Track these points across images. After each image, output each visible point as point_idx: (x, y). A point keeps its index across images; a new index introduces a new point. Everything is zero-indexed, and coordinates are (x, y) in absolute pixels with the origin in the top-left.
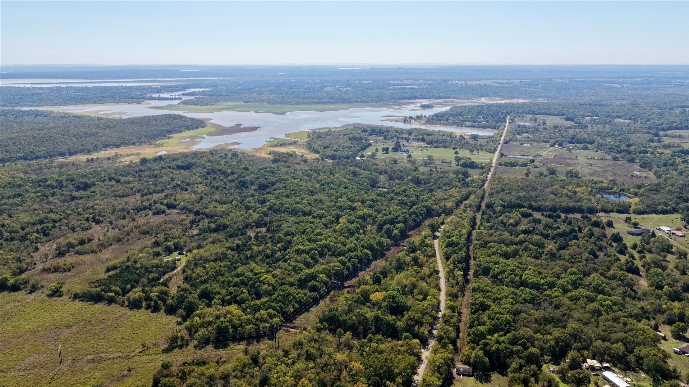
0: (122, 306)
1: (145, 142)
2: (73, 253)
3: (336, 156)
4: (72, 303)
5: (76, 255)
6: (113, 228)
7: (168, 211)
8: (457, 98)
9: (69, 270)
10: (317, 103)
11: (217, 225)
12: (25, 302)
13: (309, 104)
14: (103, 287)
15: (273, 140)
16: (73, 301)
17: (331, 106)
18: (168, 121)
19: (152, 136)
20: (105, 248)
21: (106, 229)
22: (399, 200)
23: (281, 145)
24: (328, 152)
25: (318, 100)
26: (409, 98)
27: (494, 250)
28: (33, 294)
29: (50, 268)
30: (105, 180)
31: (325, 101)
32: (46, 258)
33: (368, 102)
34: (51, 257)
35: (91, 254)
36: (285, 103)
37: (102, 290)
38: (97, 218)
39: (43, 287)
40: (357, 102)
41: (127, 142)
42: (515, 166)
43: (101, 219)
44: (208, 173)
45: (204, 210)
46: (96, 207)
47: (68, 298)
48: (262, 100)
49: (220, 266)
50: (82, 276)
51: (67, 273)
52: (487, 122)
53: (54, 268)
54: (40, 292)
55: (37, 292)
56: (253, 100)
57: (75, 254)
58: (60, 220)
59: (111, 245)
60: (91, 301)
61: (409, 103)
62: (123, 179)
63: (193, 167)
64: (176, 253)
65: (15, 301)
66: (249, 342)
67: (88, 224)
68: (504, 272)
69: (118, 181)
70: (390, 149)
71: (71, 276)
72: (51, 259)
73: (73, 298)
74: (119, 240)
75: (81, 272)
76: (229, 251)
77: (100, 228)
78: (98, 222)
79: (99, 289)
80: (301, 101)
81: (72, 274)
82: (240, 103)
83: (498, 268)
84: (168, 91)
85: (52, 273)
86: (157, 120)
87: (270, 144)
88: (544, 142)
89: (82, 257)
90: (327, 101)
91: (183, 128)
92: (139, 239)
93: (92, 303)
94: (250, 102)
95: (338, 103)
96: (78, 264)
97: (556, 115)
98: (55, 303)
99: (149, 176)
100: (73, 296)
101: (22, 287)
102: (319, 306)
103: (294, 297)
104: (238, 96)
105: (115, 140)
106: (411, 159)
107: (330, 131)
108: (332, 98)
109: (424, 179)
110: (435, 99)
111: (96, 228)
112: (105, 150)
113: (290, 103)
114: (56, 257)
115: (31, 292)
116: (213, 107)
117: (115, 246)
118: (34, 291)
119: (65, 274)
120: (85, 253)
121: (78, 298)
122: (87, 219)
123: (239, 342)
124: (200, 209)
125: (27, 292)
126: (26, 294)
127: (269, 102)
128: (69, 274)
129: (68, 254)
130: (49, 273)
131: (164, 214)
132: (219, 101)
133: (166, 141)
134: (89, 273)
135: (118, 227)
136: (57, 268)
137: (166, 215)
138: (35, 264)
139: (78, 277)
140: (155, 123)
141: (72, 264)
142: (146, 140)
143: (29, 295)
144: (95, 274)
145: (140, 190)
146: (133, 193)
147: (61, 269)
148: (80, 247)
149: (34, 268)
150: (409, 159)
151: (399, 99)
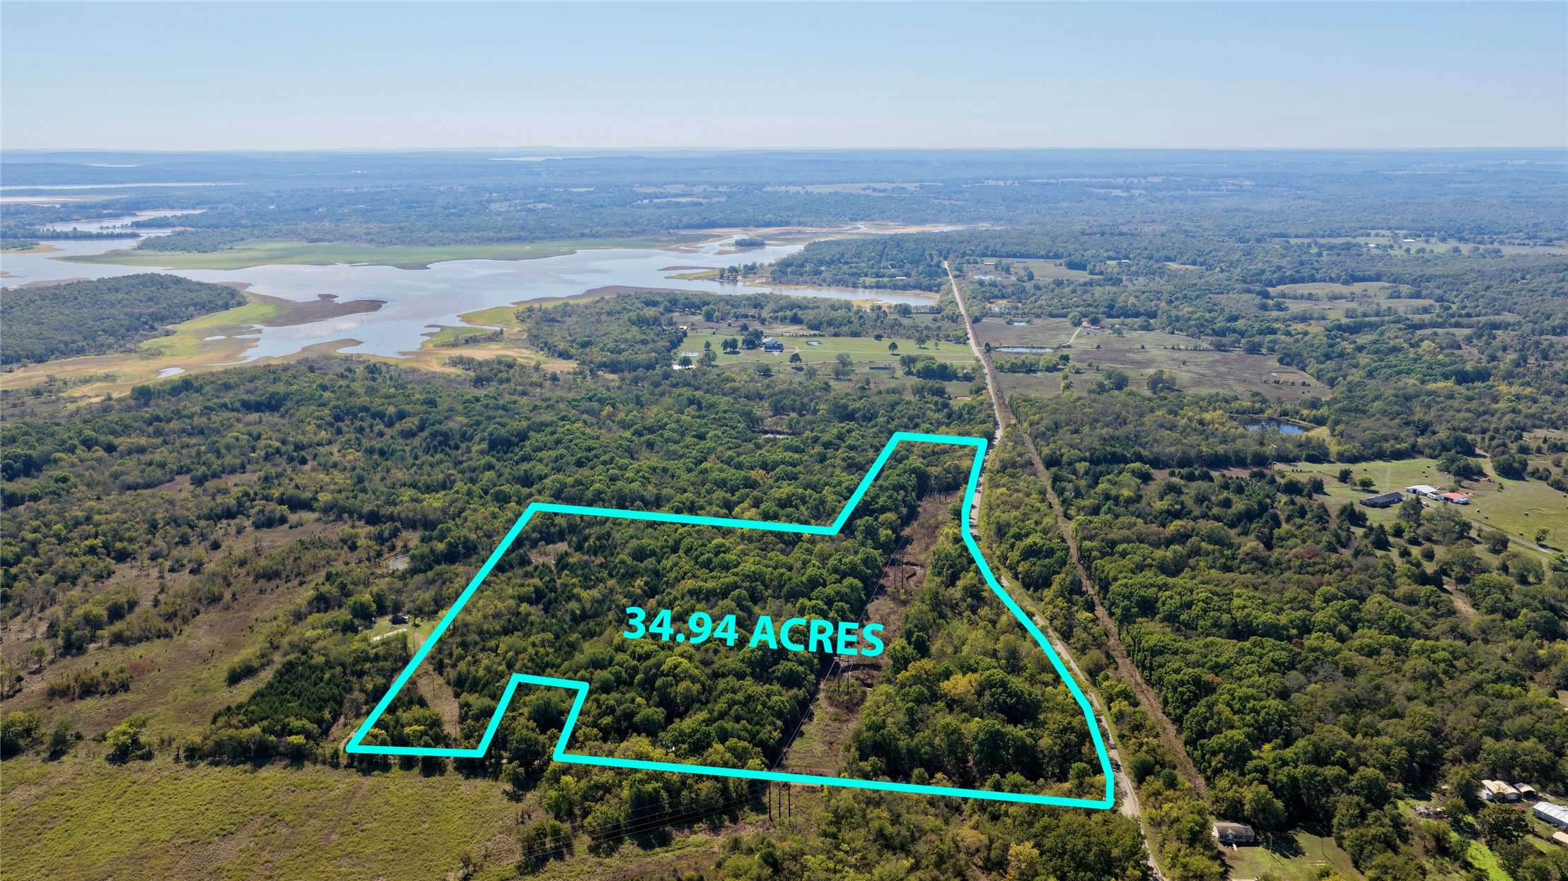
0: (336, 766)
1: (110, 346)
2: (106, 642)
3: (620, 363)
4: (190, 772)
5: (118, 648)
6: (172, 570)
7: (293, 518)
8: (805, 224)
9: (125, 687)
10: (490, 241)
11: (450, 544)
12: (54, 782)
13: (471, 242)
14: (265, 723)
15: (438, 330)
16: (191, 766)
17: (528, 247)
18: (147, 291)
19: (122, 331)
20: (185, 621)
21: (155, 573)
22: (844, 460)
23: (467, 342)
24: (596, 355)
25: (491, 234)
26: (699, 227)
27: (1137, 558)
28: (64, 758)
29: (68, 687)
30: (75, 447)
31: (508, 235)
32: (40, 661)
34: (50, 657)
35: (158, 642)
36: (413, 242)
37: (264, 731)
38: (119, 545)
39: (79, 737)
40: (583, 235)
41: (62, 346)
42: (1035, 372)
43: (130, 548)
44: (338, 418)
45: (388, 510)
46: (96, 518)
47: (170, 759)
48: (353, 237)
49: (534, 645)
50: (170, 698)
51: (121, 696)
52: (908, 275)
53: (83, 685)
54: (81, 750)
55: (72, 751)
56: (328, 236)
57: (112, 643)
58: (18, 559)
59: (198, 612)
60: (244, 762)
61: (706, 238)
62: (122, 442)
63: (289, 404)
64: (385, 621)
65: (24, 782)
66: (712, 822)
67: (101, 565)
68: (1189, 605)
69: (110, 449)
70: (740, 344)
71: (142, 703)
72: (52, 662)
73: (187, 758)
74: (214, 599)
75: (164, 690)
76: (525, 605)
77: (135, 572)
78: (122, 557)
79: (256, 729)
80: (452, 235)
81: (140, 697)
82: (296, 244)
83: (1171, 597)
84: (89, 218)
85: (81, 697)
86: (117, 290)
87: (438, 340)
88: (1052, 315)
89: (138, 651)
90: (514, 234)
91: (191, 309)
92: (261, 592)
93: (248, 766)
94: (323, 240)
95: (539, 239)
96: (140, 670)
97: (1042, 257)
98: (145, 777)
99: (184, 431)
100: (182, 755)
101: (21, 742)
102: (815, 719)
103: (764, 705)
105: (29, 344)
106: (798, 363)
107: (566, 305)
108: (523, 228)
109: (859, 410)
110: (758, 226)
111: (124, 574)
112: (11, 371)
113: (425, 242)
114: (63, 655)
115: (56, 755)
116: (234, 255)
117: (211, 615)
118: (63, 753)
119: (117, 698)
120: (140, 640)
121: (201, 758)
122: (92, 550)
123: (690, 827)
124: (378, 506)
125: (43, 755)
126: (44, 761)
127: (371, 241)
128: (129, 696)
129: (92, 646)
130: (73, 700)
131: (286, 526)
132: (243, 239)
133: (162, 341)
134: (186, 690)
135: (183, 566)
136: (91, 686)
137: (291, 527)
138: (20, 679)
139: (163, 704)
140: (113, 297)
141: (122, 671)
142: (111, 340)
143: (55, 763)
144: (205, 692)
145: (181, 467)
146: (168, 477)
147: (103, 688)
148: (119, 626)
149: (20, 690)
150: (794, 365)
151: (677, 228)
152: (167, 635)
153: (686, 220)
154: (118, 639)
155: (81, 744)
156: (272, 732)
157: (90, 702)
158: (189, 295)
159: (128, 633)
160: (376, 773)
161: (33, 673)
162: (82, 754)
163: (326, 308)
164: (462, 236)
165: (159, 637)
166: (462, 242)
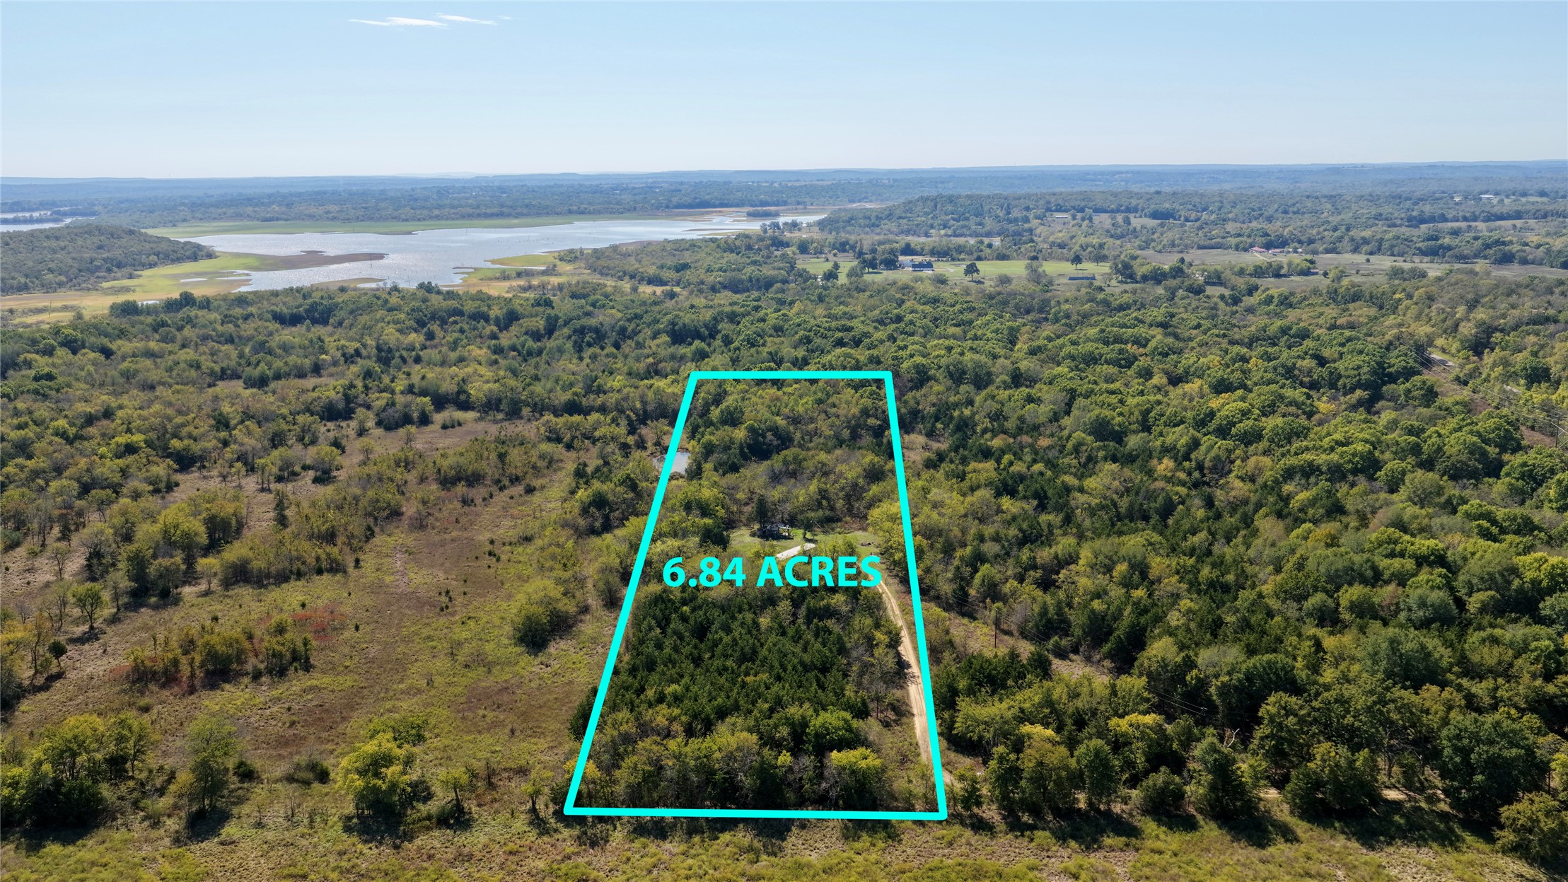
2: (217, 581)
5: (245, 593)
6: (281, 480)
7: (439, 418)
9: (302, 662)
10: (470, 216)
13: (449, 217)
19: (74, 272)
20: (356, 545)
23: (519, 276)
25: (469, 210)
28: (231, 831)
30: (53, 348)
31: (489, 211)
32: (88, 618)
33: (599, 212)
34: (108, 611)
35: (323, 579)
36: (383, 219)
38: (175, 443)
43: (196, 448)
45: (597, 400)
46: (121, 413)
47: (521, 824)
48: (311, 217)
53: (212, 655)
56: (283, 217)
57: (227, 584)
62: (122, 346)
67: (154, 471)
69: (107, 353)
70: (878, 264)
71: (357, 692)
72: (114, 620)
74: (389, 515)
75: (392, 666)
77: (215, 483)
78: (186, 462)
80: (425, 212)
81: (348, 681)
85: (212, 685)
87: (480, 276)
89: (291, 596)
90: (495, 210)
92: (468, 503)
96: (313, 628)
106: (975, 275)
111: (196, 487)
114: (132, 607)
115: (205, 823)
117: (398, 538)
118: (224, 816)
119: (296, 684)
120: (282, 578)
122: (130, 451)
125: (172, 824)
126: (177, 841)
127: (334, 219)
128: (315, 679)
129: (187, 590)
130: (192, 690)
131: (435, 427)
132: (184, 220)
133: (126, 282)
134: (442, 663)
135: (295, 474)
136: (227, 660)
137: (444, 427)
138: (58, 650)
139: (406, 692)
140: (54, 244)
141: (281, 630)
142: (63, 278)
143: (211, 845)
144: (489, 667)
145: (223, 370)
146: (208, 380)
147: (251, 663)
148: (234, 552)
149: (60, 675)
150: (969, 278)
151: (667, 207)
152: (335, 568)
153: (675, 200)
154: (240, 575)
155: (259, 792)
156: (777, 745)
157: (234, 697)
158: (147, 246)
159: (258, 564)
160: (1108, 841)
161: (81, 640)
162: (276, 815)
163: (314, 259)
164: (436, 212)
165: (320, 572)
166: (437, 217)
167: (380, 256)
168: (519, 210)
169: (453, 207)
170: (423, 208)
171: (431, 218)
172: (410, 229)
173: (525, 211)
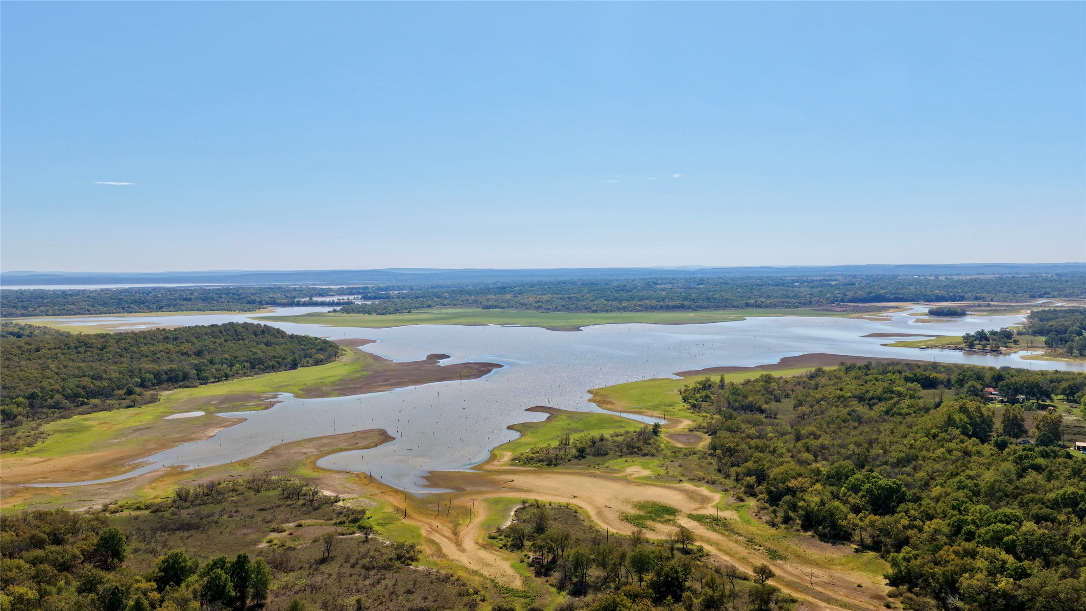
10: (653, 308)
13: (634, 310)
17: (692, 315)
25: (654, 303)
26: (865, 300)
31: (671, 304)
33: (775, 306)
36: (577, 309)
40: (748, 305)
48: (524, 305)
56: (502, 305)
80: (615, 303)
82: (472, 310)
90: (678, 303)
94: (496, 307)
95: (703, 307)
104: (473, 297)
108: (685, 298)
113: (588, 309)
127: (539, 308)
132: (429, 306)
151: (843, 301)
153: (850, 294)
163: (424, 371)
164: (625, 304)
166: (624, 309)
167: (482, 369)
168: (700, 303)
169: (641, 299)
170: (616, 299)
171: (619, 309)
172: (576, 322)
173: (705, 304)
